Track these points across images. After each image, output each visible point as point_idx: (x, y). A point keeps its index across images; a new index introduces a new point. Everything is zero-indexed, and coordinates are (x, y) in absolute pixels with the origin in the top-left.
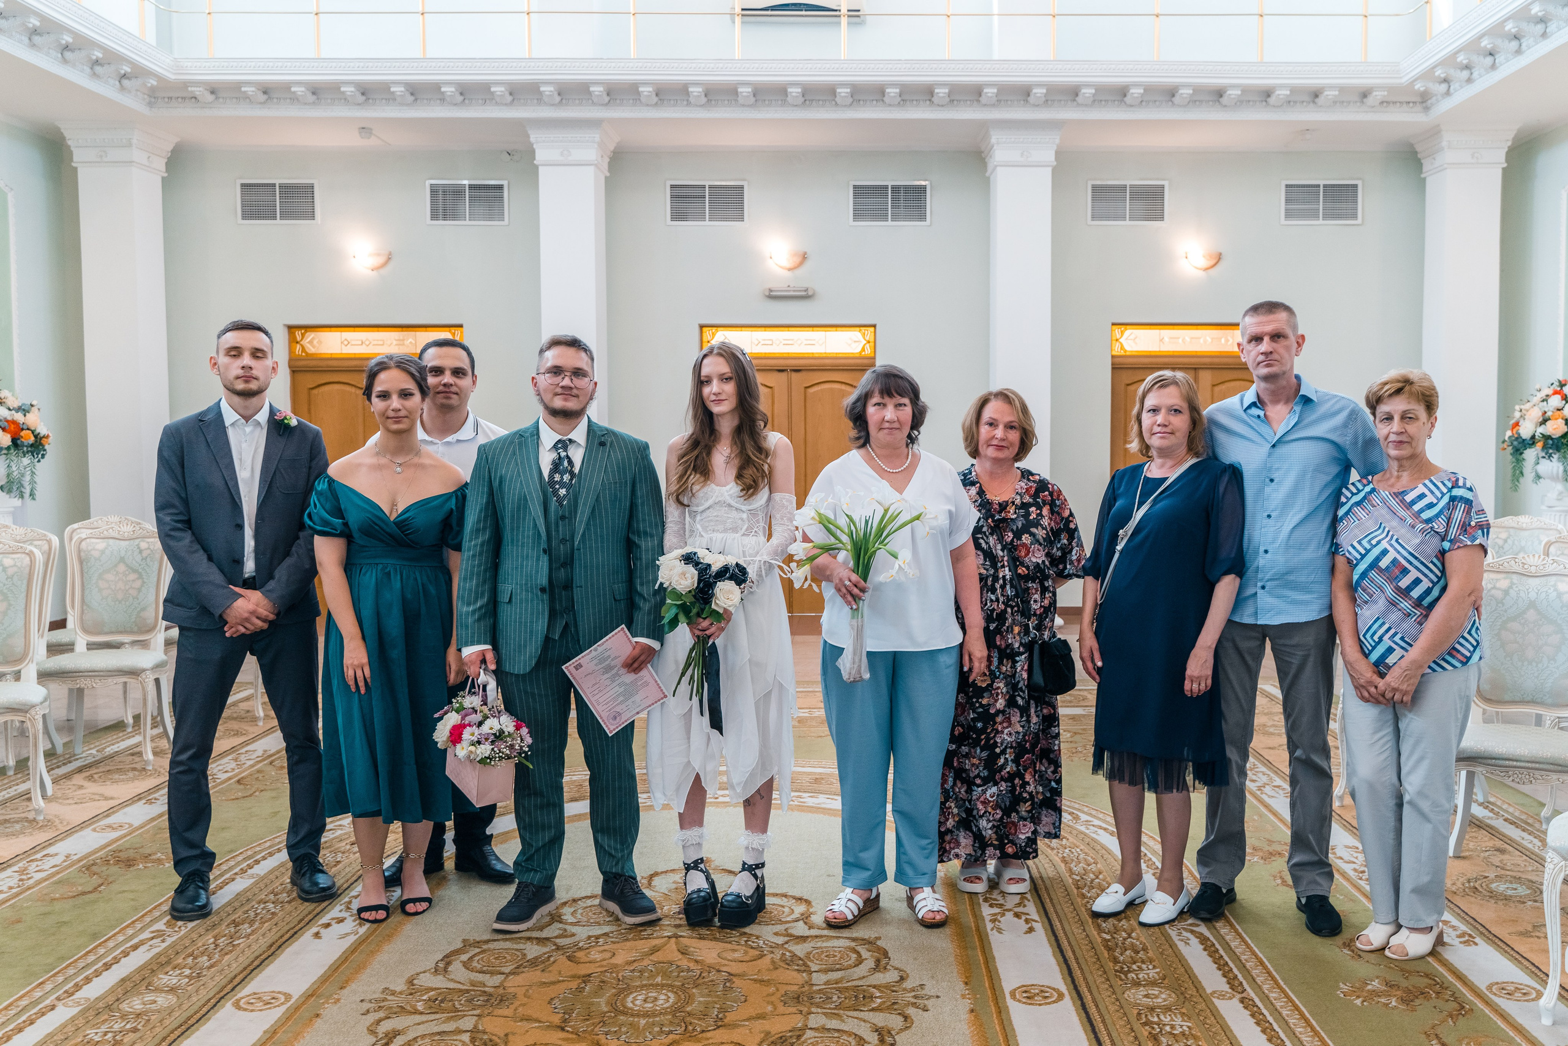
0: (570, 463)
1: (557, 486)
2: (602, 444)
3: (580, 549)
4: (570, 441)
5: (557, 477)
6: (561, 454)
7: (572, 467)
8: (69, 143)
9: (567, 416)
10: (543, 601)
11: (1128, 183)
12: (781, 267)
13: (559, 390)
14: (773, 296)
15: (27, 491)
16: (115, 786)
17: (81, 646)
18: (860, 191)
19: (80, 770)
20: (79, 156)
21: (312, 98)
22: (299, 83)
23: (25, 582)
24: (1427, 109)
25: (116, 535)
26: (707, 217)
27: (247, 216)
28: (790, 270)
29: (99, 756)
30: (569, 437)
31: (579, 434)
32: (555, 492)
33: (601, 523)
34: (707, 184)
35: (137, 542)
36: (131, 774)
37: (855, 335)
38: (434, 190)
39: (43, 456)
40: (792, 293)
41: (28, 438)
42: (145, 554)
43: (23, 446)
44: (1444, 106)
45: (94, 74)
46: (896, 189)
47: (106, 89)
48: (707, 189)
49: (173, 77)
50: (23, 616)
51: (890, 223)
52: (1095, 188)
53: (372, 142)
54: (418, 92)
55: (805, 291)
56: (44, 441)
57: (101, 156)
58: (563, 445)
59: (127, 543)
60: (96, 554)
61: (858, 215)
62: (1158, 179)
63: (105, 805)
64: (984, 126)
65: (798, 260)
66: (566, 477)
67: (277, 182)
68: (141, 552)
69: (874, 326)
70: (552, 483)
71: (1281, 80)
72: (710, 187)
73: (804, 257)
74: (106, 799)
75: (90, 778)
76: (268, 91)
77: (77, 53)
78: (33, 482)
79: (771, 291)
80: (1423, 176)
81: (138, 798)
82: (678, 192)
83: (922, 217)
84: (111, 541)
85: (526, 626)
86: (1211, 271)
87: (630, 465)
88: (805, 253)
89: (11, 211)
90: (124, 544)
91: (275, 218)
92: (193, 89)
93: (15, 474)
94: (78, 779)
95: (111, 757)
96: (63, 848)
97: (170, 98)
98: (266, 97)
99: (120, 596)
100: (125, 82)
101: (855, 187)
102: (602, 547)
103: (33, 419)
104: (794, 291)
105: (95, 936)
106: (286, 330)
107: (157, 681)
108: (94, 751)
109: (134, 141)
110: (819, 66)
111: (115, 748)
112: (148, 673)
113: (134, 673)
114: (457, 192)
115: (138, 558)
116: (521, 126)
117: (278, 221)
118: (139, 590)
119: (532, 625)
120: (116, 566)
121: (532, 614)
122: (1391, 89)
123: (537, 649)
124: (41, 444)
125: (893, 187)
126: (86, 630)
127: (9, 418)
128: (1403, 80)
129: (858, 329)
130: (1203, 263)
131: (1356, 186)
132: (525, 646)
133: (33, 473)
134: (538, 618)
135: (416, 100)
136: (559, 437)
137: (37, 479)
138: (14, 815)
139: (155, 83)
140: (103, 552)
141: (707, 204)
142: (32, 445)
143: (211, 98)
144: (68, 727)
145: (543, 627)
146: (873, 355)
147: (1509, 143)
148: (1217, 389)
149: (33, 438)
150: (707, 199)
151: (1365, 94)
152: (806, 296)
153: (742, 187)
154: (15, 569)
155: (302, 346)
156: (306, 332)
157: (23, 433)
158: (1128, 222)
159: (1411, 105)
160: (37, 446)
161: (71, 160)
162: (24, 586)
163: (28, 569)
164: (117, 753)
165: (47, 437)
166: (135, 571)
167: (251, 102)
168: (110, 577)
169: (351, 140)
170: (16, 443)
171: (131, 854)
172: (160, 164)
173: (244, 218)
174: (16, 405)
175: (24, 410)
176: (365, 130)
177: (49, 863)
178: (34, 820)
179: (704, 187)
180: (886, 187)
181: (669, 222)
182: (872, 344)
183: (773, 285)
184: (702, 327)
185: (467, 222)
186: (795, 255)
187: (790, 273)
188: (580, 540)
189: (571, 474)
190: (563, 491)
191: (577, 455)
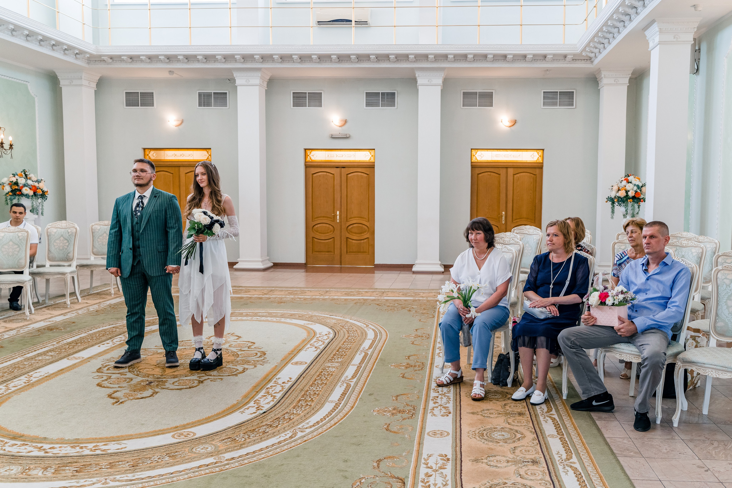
0: (143, 204)
2: (155, 197)
3: (143, 234)
4: (144, 196)
6: (140, 200)
7: (143, 205)
8: (59, 78)
9: (142, 187)
10: (131, 252)
11: (478, 91)
12: (336, 126)
14: (333, 137)
15: (40, 211)
16: (55, 311)
17: (48, 265)
18: (368, 95)
19: (46, 307)
20: (62, 82)
21: (149, 61)
22: (143, 55)
23: (25, 241)
24: (592, 62)
25: (60, 227)
26: (307, 105)
27: (128, 104)
28: (340, 126)
29: (54, 303)
30: (143, 194)
31: (148, 193)
32: (136, 214)
33: (152, 225)
34: (307, 92)
35: (67, 229)
36: (62, 308)
37: (367, 153)
38: (200, 95)
39: (46, 199)
40: (341, 136)
41: (40, 192)
42: (70, 234)
43: (38, 195)
44: (596, 61)
45: (65, 54)
46: (383, 94)
47: (70, 59)
48: (307, 94)
49: (95, 53)
50: (24, 253)
51: (380, 108)
52: (464, 93)
53: (174, 76)
54: (188, 58)
55: (346, 135)
56: (46, 193)
57: (71, 83)
58: (141, 197)
59: (64, 230)
60: (53, 233)
61: (368, 104)
62: (490, 90)
63: (50, 316)
64: (413, 69)
65: (343, 123)
66: (141, 209)
67: (139, 91)
68: (68, 233)
69: (374, 149)
71: (530, 51)
72: (309, 93)
73: (346, 122)
74: (51, 314)
75: (48, 309)
76: (132, 58)
77: (57, 47)
78: (42, 209)
79: (332, 135)
80: (599, 88)
81: (62, 314)
82: (296, 95)
83: (394, 105)
84: (58, 229)
86: (512, 127)
87: (164, 204)
88: (346, 120)
89: (37, 104)
90: (63, 230)
91: (138, 106)
92: (103, 58)
93: (35, 205)
94: (44, 309)
95: (57, 304)
96: (32, 326)
97: (96, 61)
98: (131, 60)
99: (61, 248)
100: (77, 56)
101: (366, 93)
102: (153, 234)
103: (41, 185)
105: (34, 345)
106: (143, 150)
107: (73, 277)
108: (52, 302)
109: (83, 77)
110: (343, 47)
111: (60, 301)
112: (68, 274)
113: (63, 274)
114: (209, 95)
115: (68, 235)
116: (230, 70)
117: (140, 107)
118: (68, 246)
120: (60, 238)
122: (574, 55)
124: (44, 195)
125: (382, 93)
126: (50, 260)
127: (33, 185)
128: (578, 51)
129: (368, 151)
130: (508, 124)
131: (573, 92)
133: (42, 206)
134: (129, 258)
135: (188, 61)
136: (140, 195)
137: (44, 208)
138: (20, 318)
139: (89, 56)
140: (55, 233)
141: (307, 100)
142: (41, 195)
143: (110, 61)
144: (45, 296)
145: (131, 261)
146: (374, 161)
147: (630, 76)
148: (515, 176)
149: (41, 192)
150: (307, 98)
151: (565, 56)
152: (346, 137)
153: (321, 93)
154: (22, 237)
155: (149, 156)
156: (151, 151)
157: (38, 190)
158: (478, 107)
159: (586, 60)
160: (43, 195)
161: (60, 84)
162: (25, 243)
163: (26, 237)
164: (60, 303)
165: (47, 192)
166: (66, 239)
167: (126, 62)
168: (58, 241)
169: (166, 75)
170: (35, 194)
171: (53, 328)
172: (94, 85)
173: (127, 106)
174: (35, 179)
175: (38, 181)
176: (171, 72)
177: (28, 329)
178: (26, 319)
179: (306, 93)
180: (379, 93)
181: (292, 107)
182: (374, 157)
183: (333, 133)
184: (305, 150)
185: (213, 107)
186: (342, 121)
187: (340, 128)
188: (143, 231)
189: (143, 208)
190: (139, 214)
191: (146, 201)
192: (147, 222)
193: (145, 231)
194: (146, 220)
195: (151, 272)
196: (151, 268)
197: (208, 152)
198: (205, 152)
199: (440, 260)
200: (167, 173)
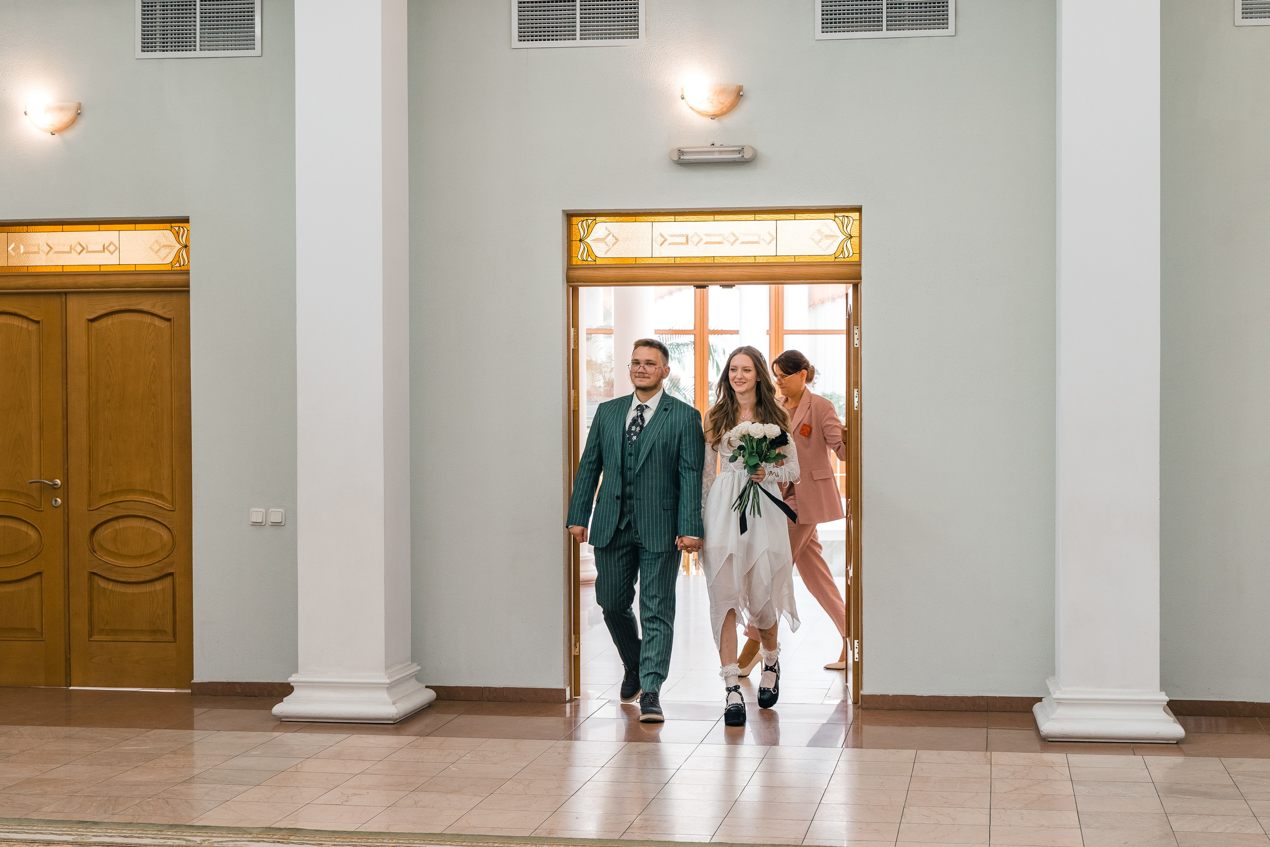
0: (643, 420)
1: (632, 434)
2: (666, 410)
3: (640, 476)
4: (646, 406)
5: (633, 428)
6: (639, 414)
7: (643, 423)
9: (645, 391)
10: (617, 504)
12: (699, 113)
13: (637, 375)
14: (685, 162)
26: (578, 33)
28: (714, 117)
30: (646, 404)
31: (653, 402)
32: (630, 438)
33: (656, 460)
37: (828, 225)
38: (148, 5)
40: (717, 156)
51: (884, 33)
55: (739, 152)
58: (641, 408)
61: (832, 21)
65: (727, 100)
66: (638, 429)
69: (859, 210)
70: (630, 431)
73: (739, 95)
79: (681, 152)
83: (941, 22)
85: (605, 519)
87: (679, 424)
88: (740, 89)
102: (656, 476)
104: (721, 152)
114: (182, 6)
119: (609, 519)
121: (610, 511)
123: (611, 533)
129: (832, 215)
132: (604, 531)
134: (613, 515)
136: (640, 403)
141: (578, 12)
145: (616, 520)
146: (856, 258)
150: (577, 3)
152: (741, 160)
181: (516, 43)
182: (855, 240)
183: (685, 143)
184: (570, 216)
185: (198, 53)
186: (722, 91)
187: (714, 123)
188: (640, 470)
189: (642, 427)
190: (634, 438)
191: (648, 416)
192: (648, 456)
193: (644, 471)
194: (647, 452)
195: (649, 544)
196: (649, 537)
197: (177, 235)
198: (164, 236)
199: (1163, 687)
200: (16, 322)
